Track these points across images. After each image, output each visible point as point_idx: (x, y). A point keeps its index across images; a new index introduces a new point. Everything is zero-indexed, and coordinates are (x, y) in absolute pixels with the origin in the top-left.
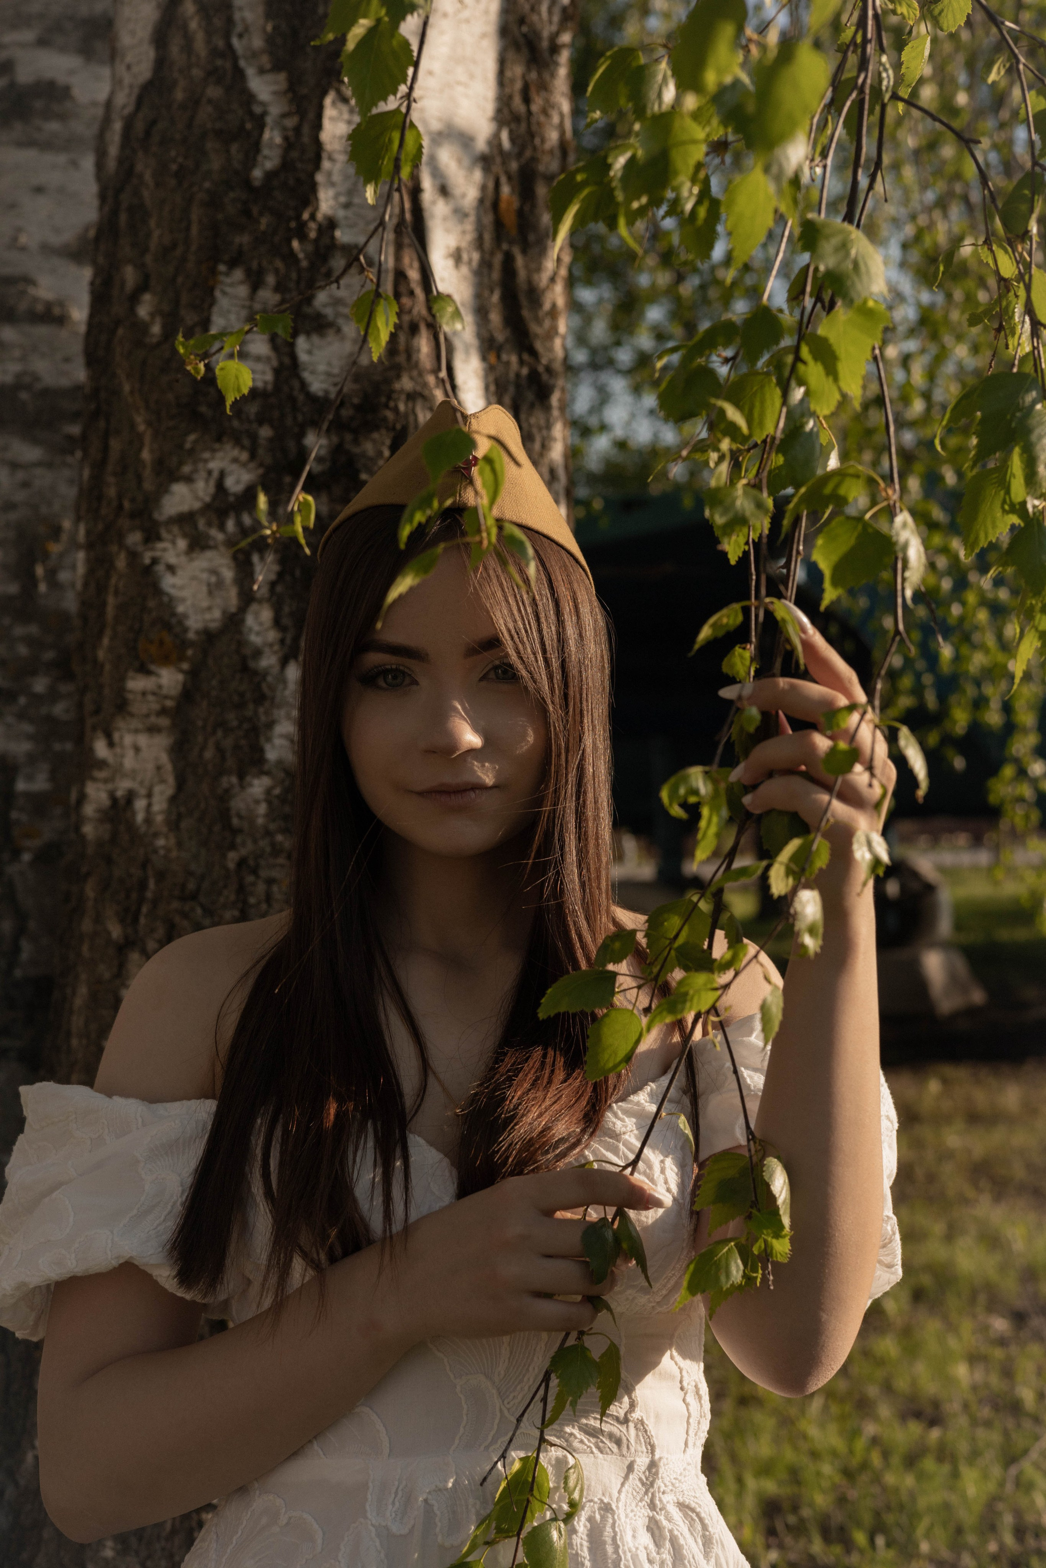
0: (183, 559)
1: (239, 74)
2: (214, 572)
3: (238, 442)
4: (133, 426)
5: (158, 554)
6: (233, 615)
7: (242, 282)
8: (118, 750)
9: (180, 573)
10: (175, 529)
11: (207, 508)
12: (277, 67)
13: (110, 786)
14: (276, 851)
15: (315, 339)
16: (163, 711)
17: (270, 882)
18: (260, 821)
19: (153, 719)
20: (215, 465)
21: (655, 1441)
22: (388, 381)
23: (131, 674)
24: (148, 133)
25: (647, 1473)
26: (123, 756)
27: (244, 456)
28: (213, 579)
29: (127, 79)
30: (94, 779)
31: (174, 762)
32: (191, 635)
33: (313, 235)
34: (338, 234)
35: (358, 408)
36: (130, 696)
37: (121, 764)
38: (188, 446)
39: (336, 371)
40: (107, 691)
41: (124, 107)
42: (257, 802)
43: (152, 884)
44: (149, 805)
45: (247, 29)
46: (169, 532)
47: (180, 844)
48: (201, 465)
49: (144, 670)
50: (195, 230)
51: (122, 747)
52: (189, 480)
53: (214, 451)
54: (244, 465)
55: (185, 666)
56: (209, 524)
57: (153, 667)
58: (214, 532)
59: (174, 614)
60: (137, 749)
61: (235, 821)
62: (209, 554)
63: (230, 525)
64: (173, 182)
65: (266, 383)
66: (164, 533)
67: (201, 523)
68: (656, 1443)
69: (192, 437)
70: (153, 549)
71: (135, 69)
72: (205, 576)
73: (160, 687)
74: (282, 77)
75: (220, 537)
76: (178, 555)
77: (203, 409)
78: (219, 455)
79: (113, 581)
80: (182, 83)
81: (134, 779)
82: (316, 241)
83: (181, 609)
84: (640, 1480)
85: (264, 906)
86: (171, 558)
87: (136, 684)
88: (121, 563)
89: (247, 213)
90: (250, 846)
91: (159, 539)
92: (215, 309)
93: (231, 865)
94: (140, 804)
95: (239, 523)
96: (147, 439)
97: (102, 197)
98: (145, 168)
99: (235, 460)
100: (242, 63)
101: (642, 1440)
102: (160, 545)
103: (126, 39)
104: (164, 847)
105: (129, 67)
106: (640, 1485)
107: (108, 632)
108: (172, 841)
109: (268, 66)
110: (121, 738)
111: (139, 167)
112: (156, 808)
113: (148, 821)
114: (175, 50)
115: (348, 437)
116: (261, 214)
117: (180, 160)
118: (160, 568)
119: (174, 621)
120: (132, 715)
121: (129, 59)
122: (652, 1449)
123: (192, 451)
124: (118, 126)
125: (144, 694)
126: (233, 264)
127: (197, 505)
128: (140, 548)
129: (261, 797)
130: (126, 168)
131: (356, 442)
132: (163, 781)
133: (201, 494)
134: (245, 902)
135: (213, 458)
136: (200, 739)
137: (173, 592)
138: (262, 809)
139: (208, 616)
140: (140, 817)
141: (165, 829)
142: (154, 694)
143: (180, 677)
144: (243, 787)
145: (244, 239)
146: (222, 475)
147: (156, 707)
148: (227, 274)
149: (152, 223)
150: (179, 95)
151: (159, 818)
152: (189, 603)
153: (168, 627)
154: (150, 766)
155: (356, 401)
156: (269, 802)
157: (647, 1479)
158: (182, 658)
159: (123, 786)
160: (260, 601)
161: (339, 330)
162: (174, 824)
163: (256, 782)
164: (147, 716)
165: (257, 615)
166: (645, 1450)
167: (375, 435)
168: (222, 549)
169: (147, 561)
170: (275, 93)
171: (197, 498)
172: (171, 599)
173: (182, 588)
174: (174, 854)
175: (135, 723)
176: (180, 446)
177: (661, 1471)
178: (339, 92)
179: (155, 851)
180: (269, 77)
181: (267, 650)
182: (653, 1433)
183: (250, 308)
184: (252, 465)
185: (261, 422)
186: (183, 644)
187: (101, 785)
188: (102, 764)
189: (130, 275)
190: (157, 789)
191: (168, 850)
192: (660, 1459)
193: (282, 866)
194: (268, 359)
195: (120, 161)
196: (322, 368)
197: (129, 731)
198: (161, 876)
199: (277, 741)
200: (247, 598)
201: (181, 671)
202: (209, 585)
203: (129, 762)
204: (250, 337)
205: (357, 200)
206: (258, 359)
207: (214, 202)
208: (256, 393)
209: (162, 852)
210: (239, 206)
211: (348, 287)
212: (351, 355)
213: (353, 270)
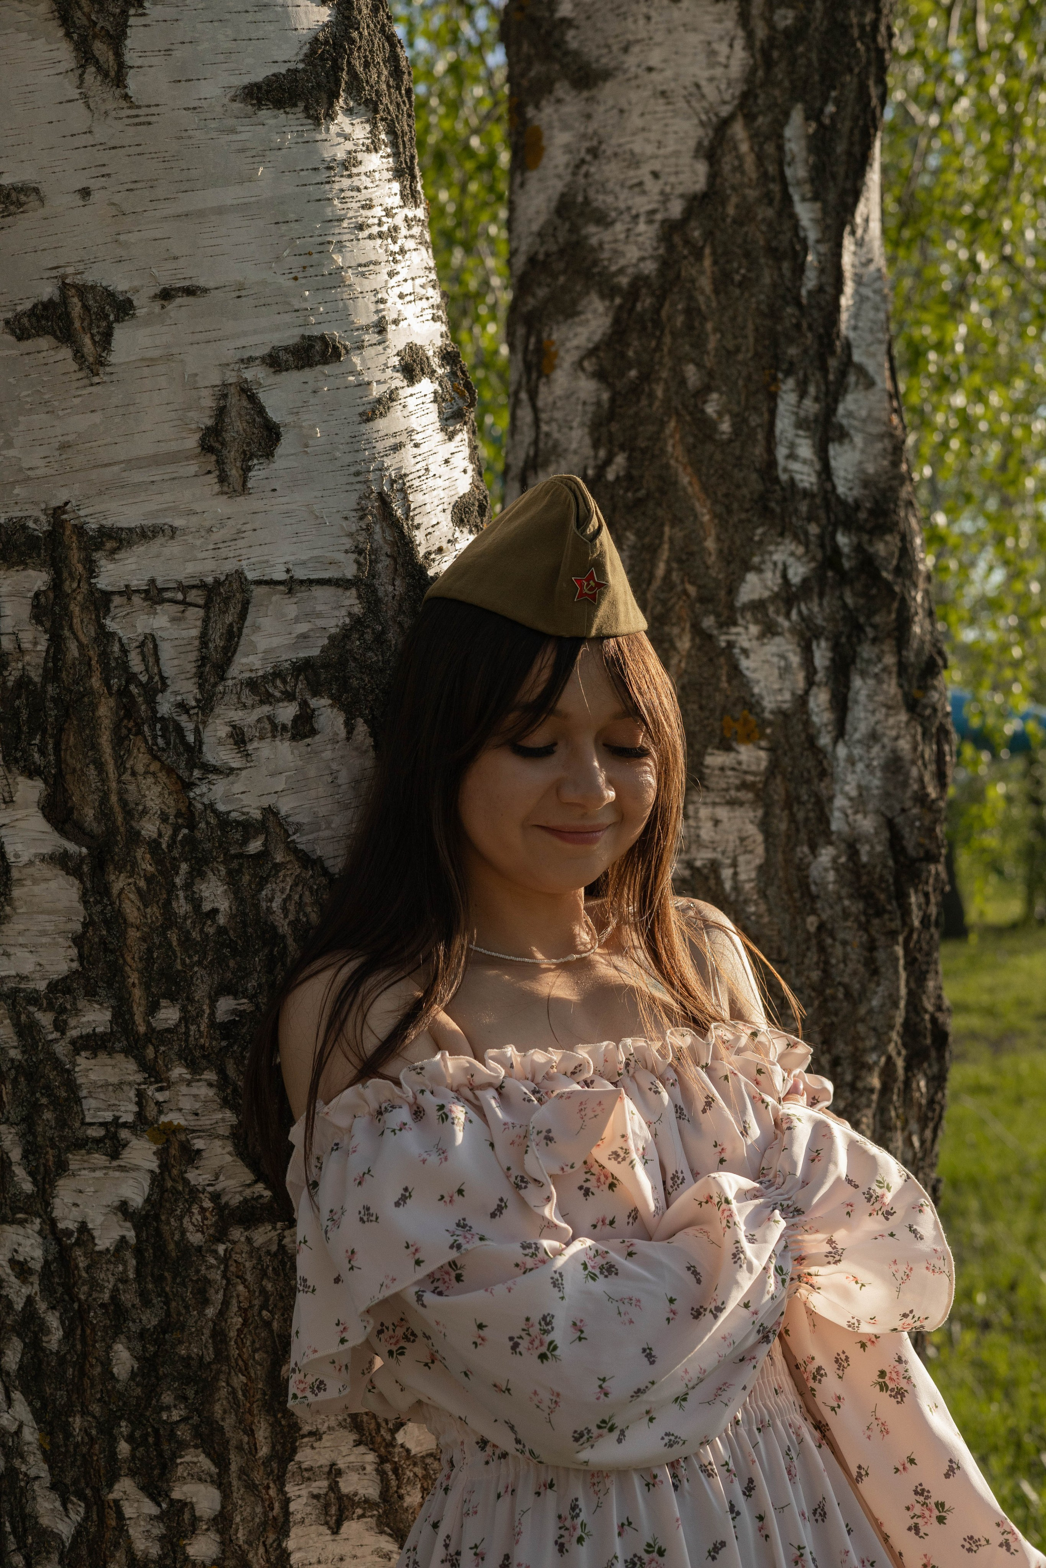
0: (755, 643)
1: (787, 199)
2: (782, 657)
3: (796, 537)
4: (695, 516)
5: (732, 638)
6: (801, 697)
7: (793, 391)
8: (692, 822)
9: (752, 655)
10: (749, 616)
11: (775, 597)
12: (816, 198)
14: (846, 915)
15: (838, 446)
16: (744, 786)
17: (844, 943)
18: (831, 887)
19: (734, 793)
20: (779, 557)
22: (894, 490)
23: (714, 750)
26: (700, 828)
27: (800, 550)
28: (782, 663)
31: (763, 832)
32: (767, 715)
33: (839, 352)
34: (852, 353)
35: (871, 512)
36: (707, 771)
37: (699, 836)
38: (757, 538)
39: (850, 477)
42: (826, 870)
44: (736, 874)
45: (793, 158)
46: (743, 617)
47: (770, 911)
48: (767, 557)
49: (726, 747)
50: (751, 338)
51: (697, 818)
52: (759, 570)
53: (778, 544)
54: (799, 558)
55: (766, 744)
56: (777, 612)
57: (734, 745)
58: (781, 620)
59: (753, 695)
60: (717, 822)
61: (813, 888)
62: (778, 640)
63: (794, 615)
64: (736, 291)
65: (809, 484)
66: (739, 619)
67: (771, 610)
69: (760, 531)
70: (727, 634)
71: (670, 179)
72: (775, 660)
73: (740, 763)
74: (818, 205)
75: (786, 624)
76: (751, 640)
77: (773, 505)
78: (781, 548)
81: (714, 849)
82: (841, 357)
83: (756, 690)
85: (842, 966)
86: (745, 642)
87: (715, 759)
88: (687, 644)
89: (798, 326)
90: (829, 912)
91: (735, 624)
92: (778, 414)
93: (812, 929)
94: (727, 873)
95: (800, 613)
96: (712, 530)
98: (698, 274)
99: (792, 554)
100: (791, 190)
102: (734, 630)
104: (754, 914)
108: (763, 907)
109: (809, 195)
110: (697, 811)
111: (690, 273)
112: (743, 877)
113: (736, 888)
114: (727, 168)
115: (865, 538)
116: (809, 329)
117: (743, 271)
118: (737, 651)
119: (753, 700)
120: (707, 789)
123: (761, 542)
125: (722, 769)
126: (788, 373)
127: (766, 594)
128: (715, 632)
129: (829, 865)
131: (870, 542)
132: (750, 851)
133: (769, 583)
134: (827, 962)
135: (778, 551)
137: (749, 674)
138: (831, 876)
139: (779, 698)
140: (728, 885)
141: (756, 897)
142: (733, 769)
143: (763, 755)
144: (815, 857)
145: (793, 351)
146: (785, 568)
147: (736, 781)
148: (785, 382)
149: (710, 326)
150: (732, 210)
151: (748, 887)
152: (762, 684)
153: (750, 706)
154: (733, 838)
155: (868, 505)
156: (837, 870)
158: (761, 736)
159: (702, 856)
160: (819, 685)
161: (851, 441)
162: (764, 891)
163: (823, 851)
164: (727, 790)
165: (816, 696)
167: (888, 538)
168: (787, 635)
169: (723, 644)
170: (812, 220)
171: (766, 587)
172: (749, 680)
173: (755, 671)
175: (712, 797)
176: (751, 539)
178: (852, 226)
179: (748, 917)
180: (808, 205)
181: (823, 730)
183: (797, 414)
184: (804, 559)
185: (809, 519)
186: (764, 723)
189: (692, 374)
190: (741, 859)
191: (759, 915)
193: (850, 928)
194: (812, 463)
196: (843, 473)
197: (705, 804)
199: (837, 814)
200: (810, 682)
201: (763, 748)
202: (779, 668)
203: (706, 832)
204: (798, 441)
205: (860, 324)
206: (805, 462)
207: (774, 314)
208: (806, 493)
209: (753, 918)
210: (794, 321)
211: (856, 401)
212: (861, 463)
213: (861, 387)
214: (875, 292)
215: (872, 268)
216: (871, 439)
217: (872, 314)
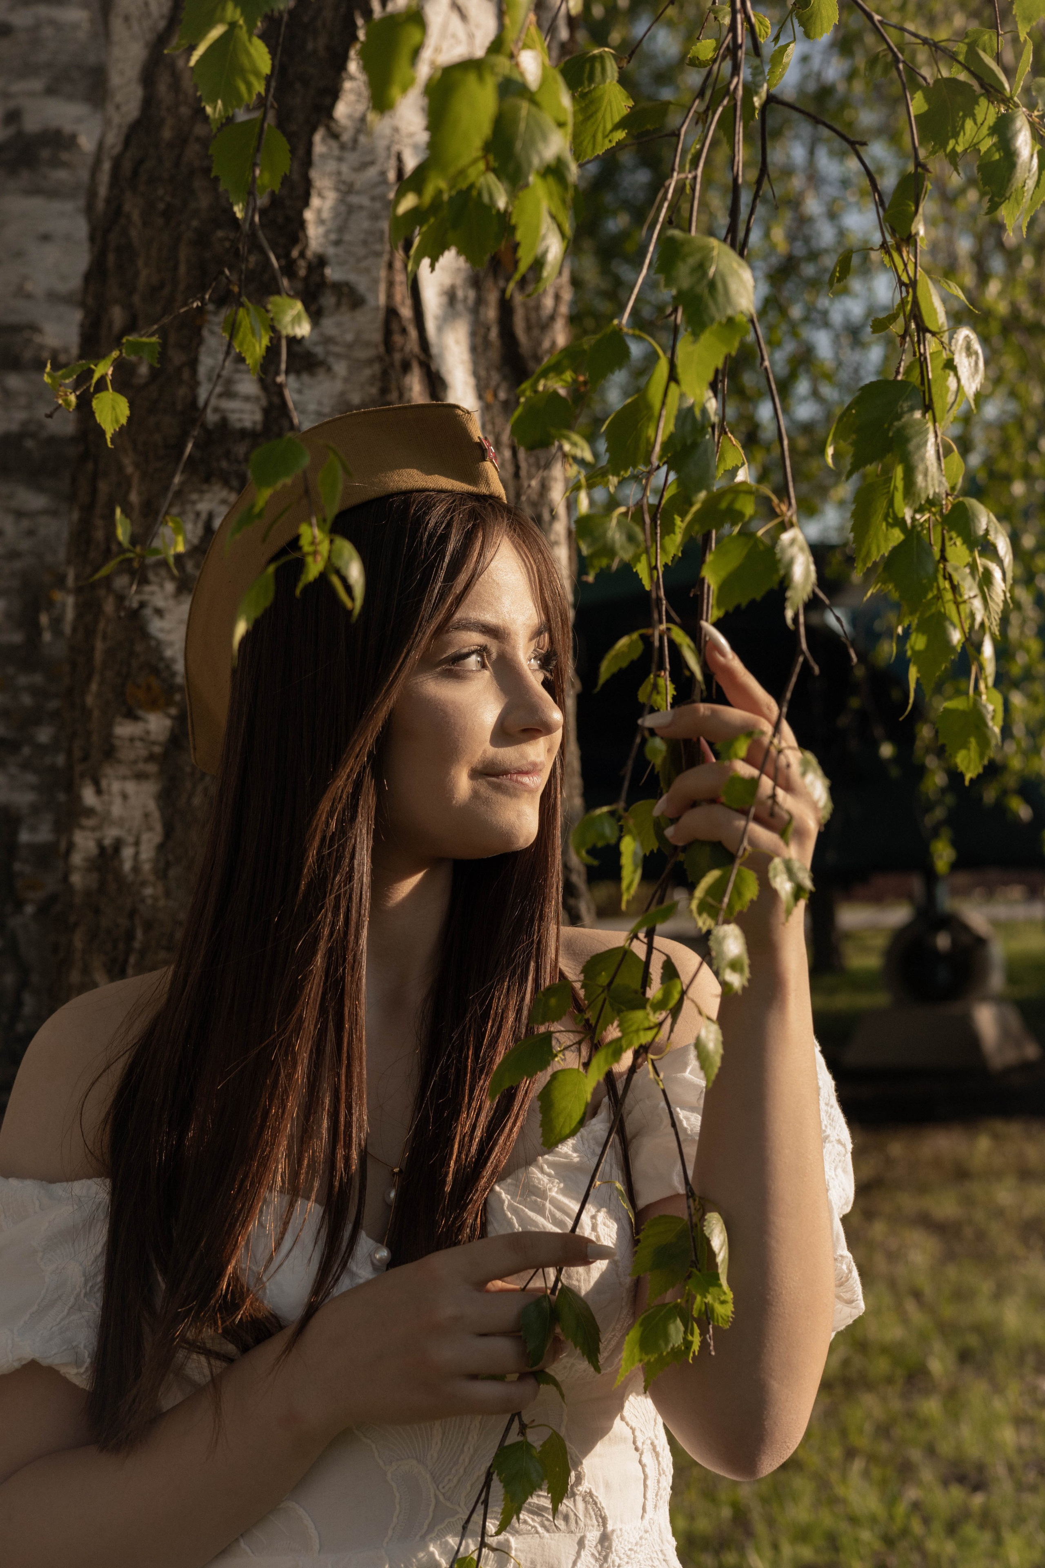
0: (171, 603)
3: (226, 483)
4: (121, 468)
5: (145, 597)
8: (106, 797)
9: (168, 616)
10: (164, 573)
11: (194, 550)
13: (98, 834)
15: (305, 378)
16: (151, 758)
19: (141, 766)
20: (203, 507)
21: (607, 1512)
23: (118, 719)
24: (135, 172)
25: (599, 1547)
26: (110, 803)
27: (232, 497)
29: (116, 119)
30: (82, 828)
31: (161, 809)
33: (302, 272)
34: (328, 271)
36: (117, 743)
37: (108, 812)
38: (174, 487)
39: (327, 410)
40: (95, 738)
41: (113, 147)
43: (139, 934)
44: (137, 854)
46: (157, 574)
47: (168, 894)
48: (188, 507)
49: (132, 716)
50: (182, 269)
51: (110, 793)
53: (202, 492)
55: (173, 711)
57: (140, 713)
59: (162, 658)
60: (125, 796)
64: (160, 221)
65: (255, 423)
66: (151, 576)
67: (190, 566)
68: (607, 1514)
69: (177, 479)
70: (141, 592)
71: (124, 109)
73: (148, 733)
76: (166, 598)
78: (207, 496)
79: (101, 625)
80: (170, 122)
81: (121, 827)
82: (306, 279)
83: (166, 653)
84: (593, 1555)
86: (159, 601)
87: (124, 730)
88: (109, 607)
89: (235, 251)
91: (147, 582)
92: (203, 349)
94: (127, 853)
96: (135, 481)
97: (92, 238)
98: (133, 207)
99: (224, 501)
101: (592, 1513)
102: (148, 588)
103: (115, 79)
104: (152, 896)
105: (118, 107)
106: (593, 1561)
107: (96, 678)
108: (160, 890)
110: (109, 785)
111: (127, 207)
112: (144, 856)
114: (162, 88)
116: (250, 252)
117: (168, 198)
118: (148, 612)
119: (161, 665)
120: (119, 762)
121: (119, 98)
122: (604, 1520)
123: (180, 491)
124: (107, 166)
125: (132, 740)
126: (220, 303)
127: (184, 549)
128: (128, 592)
130: (115, 210)
132: (150, 829)
133: (189, 536)
135: (201, 500)
136: (188, 785)
137: (161, 636)
140: (127, 866)
141: (151, 878)
142: (142, 740)
143: (168, 723)
146: (211, 516)
147: (143, 753)
148: (216, 313)
149: (140, 262)
150: (167, 134)
151: (147, 867)
152: (177, 647)
153: (155, 671)
154: (138, 814)
157: (600, 1554)
158: (169, 703)
159: (111, 834)
161: (329, 369)
162: (162, 872)
164: (135, 762)
166: (596, 1523)
169: (135, 605)
172: (159, 643)
173: (169, 632)
174: (162, 903)
175: (123, 770)
176: (167, 488)
177: (614, 1545)
178: (328, 129)
179: (143, 900)
182: (604, 1505)
186: (171, 689)
187: (88, 834)
188: (90, 812)
189: (117, 315)
190: (145, 837)
191: (155, 898)
192: (613, 1531)
194: (257, 399)
195: (108, 201)
196: (312, 407)
197: (117, 778)
198: (148, 926)
201: (169, 716)
203: (117, 810)
204: (237, 376)
205: (347, 237)
206: (247, 398)
207: (202, 240)
208: (243, 434)
209: (149, 901)
210: (227, 244)
211: (339, 325)
212: (343, 394)
213: (344, 308)
214: (373, 199)
215: (372, 173)
216: (356, 366)
217: (366, 224)
